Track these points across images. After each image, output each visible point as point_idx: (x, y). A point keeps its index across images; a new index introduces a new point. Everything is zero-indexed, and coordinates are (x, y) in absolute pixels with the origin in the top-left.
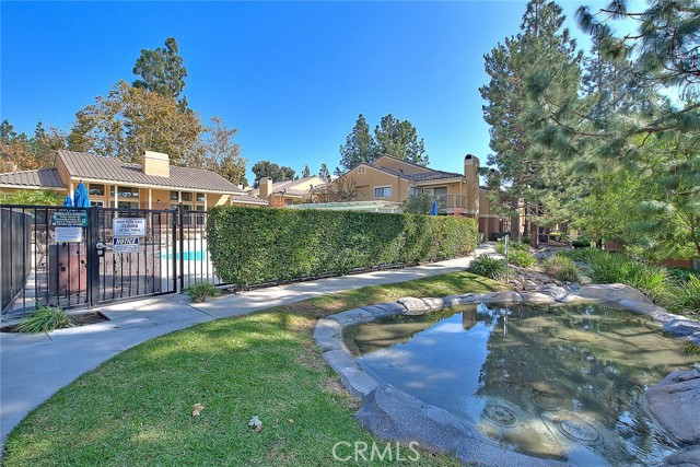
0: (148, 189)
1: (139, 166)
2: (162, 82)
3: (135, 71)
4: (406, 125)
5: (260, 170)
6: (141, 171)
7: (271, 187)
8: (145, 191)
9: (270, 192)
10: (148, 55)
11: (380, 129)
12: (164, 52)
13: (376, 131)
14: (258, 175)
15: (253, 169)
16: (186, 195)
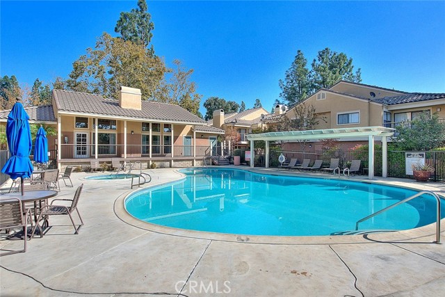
0: (123, 121)
1: (116, 101)
2: (136, 36)
3: (116, 30)
4: (343, 56)
5: (210, 105)
6: (118, 105)
7: (223, 118)
8: (121, 122)
9: (222, 122)
10: (125, 16)
11: (318, 62)
12: (137, 11)
13: (313, 65)
14: (208, 109)
15: (204, 105)
16: (156, 126)
